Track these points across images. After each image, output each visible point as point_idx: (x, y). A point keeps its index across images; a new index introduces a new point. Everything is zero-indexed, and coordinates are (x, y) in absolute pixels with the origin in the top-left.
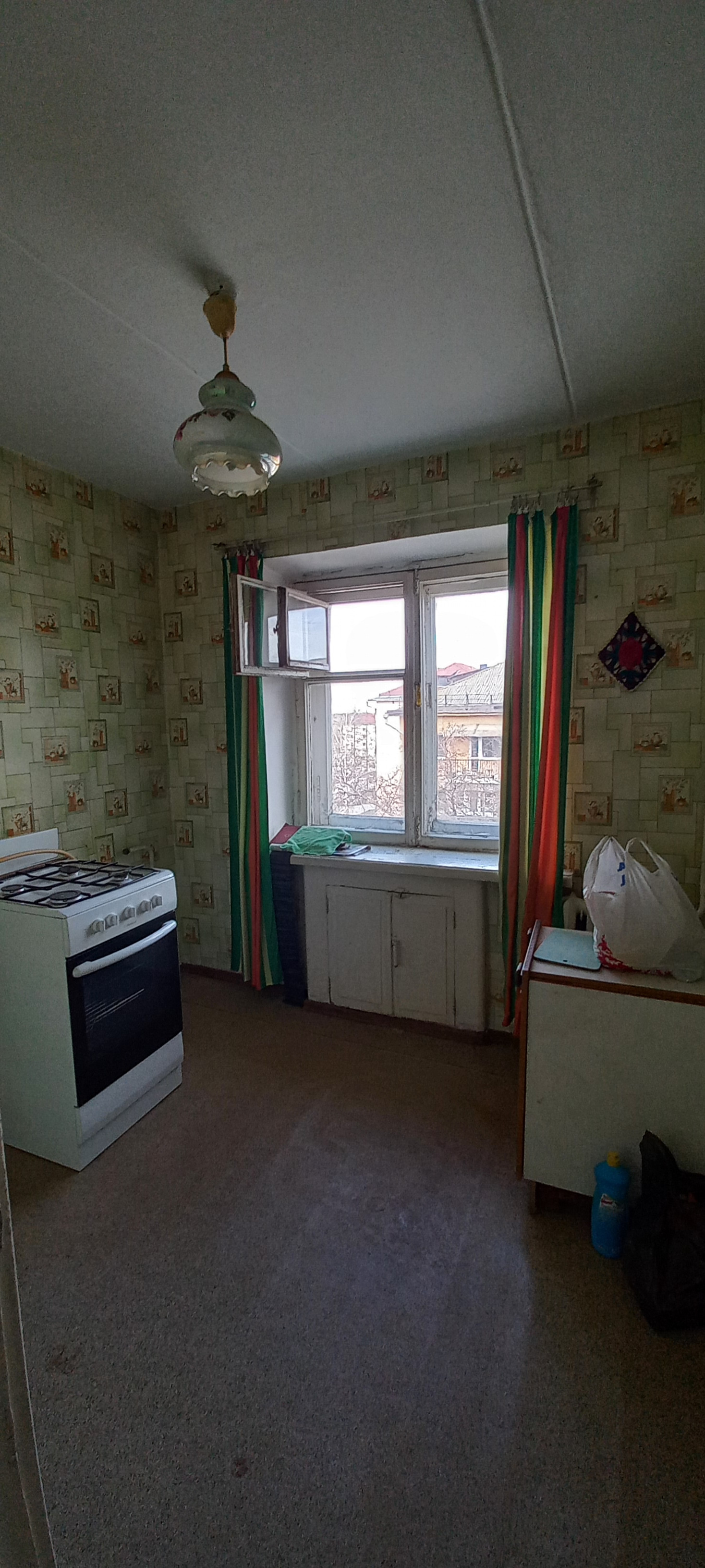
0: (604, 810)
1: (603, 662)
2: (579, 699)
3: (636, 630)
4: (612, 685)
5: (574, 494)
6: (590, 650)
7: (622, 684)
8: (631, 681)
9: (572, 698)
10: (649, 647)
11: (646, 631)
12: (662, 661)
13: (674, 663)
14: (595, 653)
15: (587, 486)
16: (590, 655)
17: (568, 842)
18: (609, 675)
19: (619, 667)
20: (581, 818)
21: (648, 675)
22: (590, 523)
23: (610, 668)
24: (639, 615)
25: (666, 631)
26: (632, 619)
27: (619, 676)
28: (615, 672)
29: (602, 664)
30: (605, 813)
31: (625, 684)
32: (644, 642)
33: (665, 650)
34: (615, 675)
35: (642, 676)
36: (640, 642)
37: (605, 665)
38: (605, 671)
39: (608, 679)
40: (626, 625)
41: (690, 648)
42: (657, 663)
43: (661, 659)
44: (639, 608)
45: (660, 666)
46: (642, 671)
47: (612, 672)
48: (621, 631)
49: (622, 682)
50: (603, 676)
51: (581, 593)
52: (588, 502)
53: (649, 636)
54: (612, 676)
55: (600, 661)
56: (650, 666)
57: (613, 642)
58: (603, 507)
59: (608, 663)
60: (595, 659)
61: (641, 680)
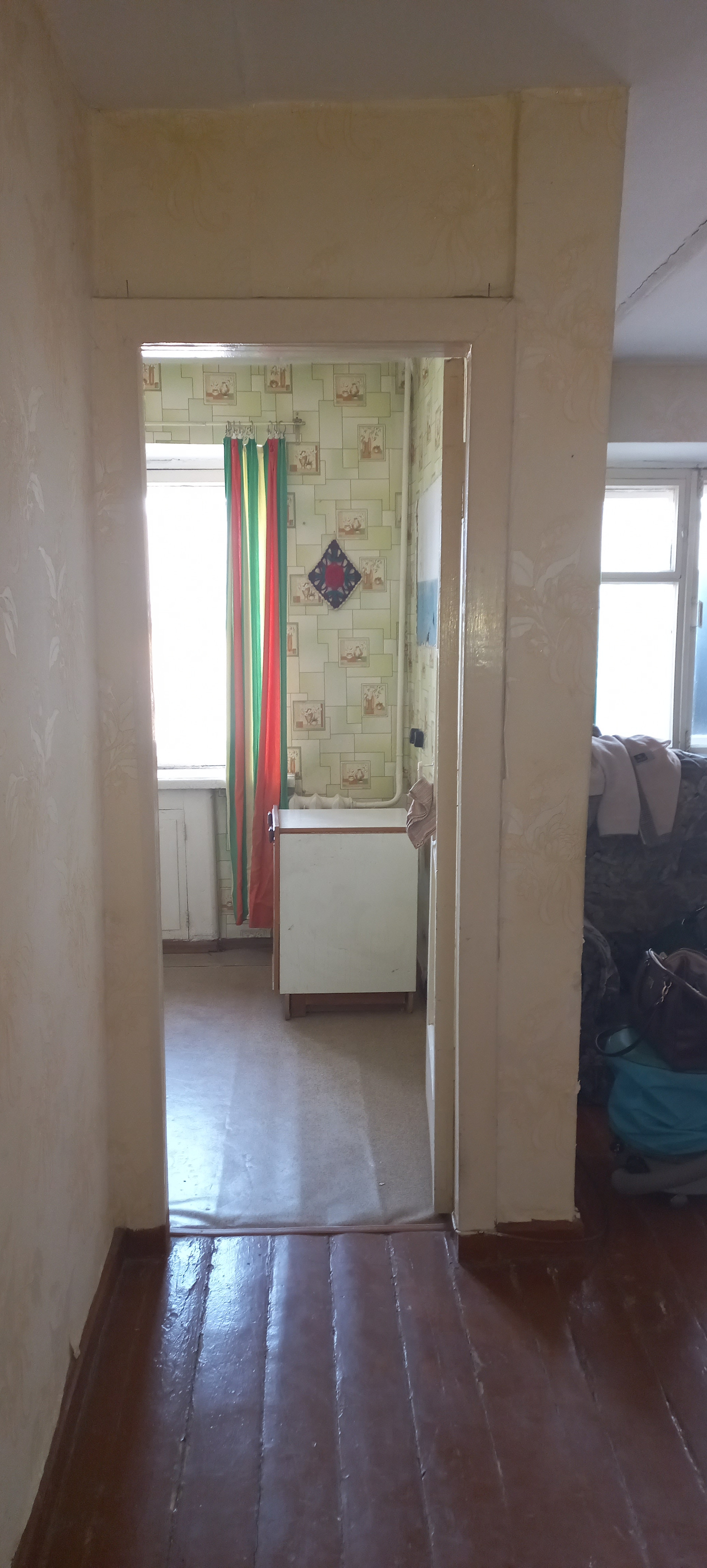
0: (318, 716)
1: (313, 582)
2: (293, 615)
3: (338, 556)
4: (320, 603)
5: (282, 429)
6: (301, 571)
7: (329, 604)
8: (336, 601)
9: (287, 614)
10: (349, 572)
11: (346, 558)
12: (360, 584)
13: (369, 587)
14: (305, 574)
15: (293, 424)
16: (301, 575)
17: (289, 748)
18: (317, 595)
19: (326, 588)
20: (300, 725)
21: (349, 596)
22: (295, 455)
23: (318, 588)
24: (341, 544)
25: (361, 559)
26: (334, 545)
27: (326, 596)
28: (323, 592)
29: (312, 585)
30: (319, 719)
31: (332, 604)
32: (345, 567)
33: (362, 575)
34: (322, 595)
35: (345, 597)
36: (342, 567)
37: (315, 586)
38: (313, 590)
39: (317, 597)
40: (330, 550)
41: (380, 574)
42: (356, 586)
43: (359, 583)
44: (340, 536)
45: (359, 588)
46: (344, 592)
47: (320, 593)
48: (325, 556)
49: (329, 601)
50: (312, 595)
51: (291, 517)
52: (294, 436)
53: (348, 561)
54: (320, 595)
55: (310, 581)
56: (351, 588)
57: (320, 565)
58: (307, 443)
59: (316, 583)
60: (305, 580)
61: (344, 600)
